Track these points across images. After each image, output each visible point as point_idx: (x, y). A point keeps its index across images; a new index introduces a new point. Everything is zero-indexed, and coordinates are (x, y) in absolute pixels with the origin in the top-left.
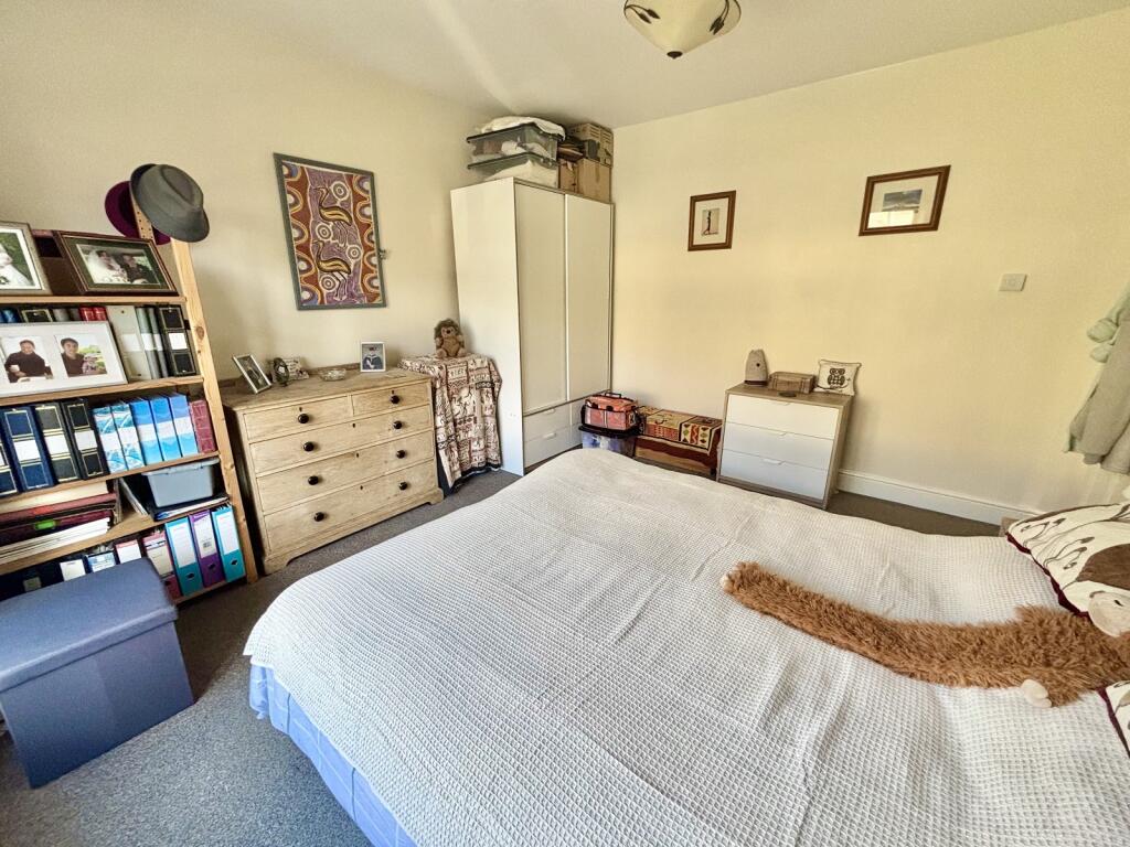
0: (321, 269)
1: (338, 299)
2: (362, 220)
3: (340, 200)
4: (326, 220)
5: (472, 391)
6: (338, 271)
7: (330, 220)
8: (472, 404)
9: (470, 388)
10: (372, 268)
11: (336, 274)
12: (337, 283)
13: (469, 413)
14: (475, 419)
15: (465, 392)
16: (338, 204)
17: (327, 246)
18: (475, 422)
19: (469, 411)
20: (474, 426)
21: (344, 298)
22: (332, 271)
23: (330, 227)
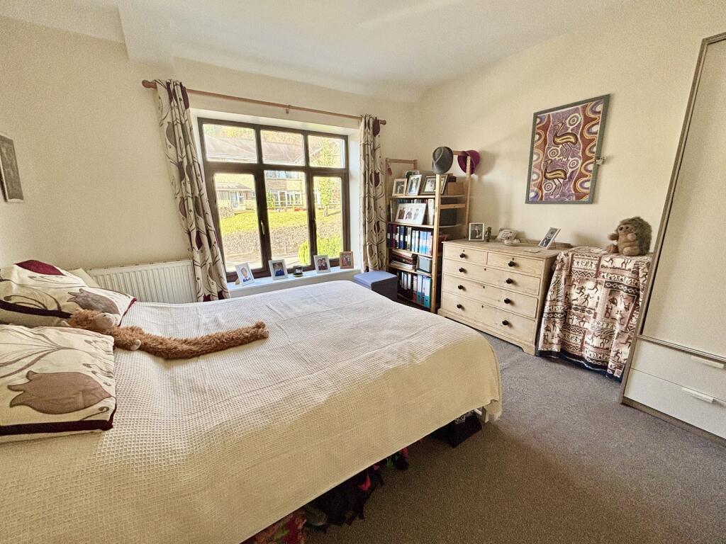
0: (546, 178)
1: (552, 197)
2: (587, 136)
3: (571, 127)
4: (557, 144)
5: (599, 286)
6: (557, 178)
7: (559, 144)
8: (596, 299)
9: (597, 283)
10: (587, 173)
11: (556, 180)
12: (554, 186)
13: (590, 305)
14: (595, 314)
15: (589, 285)
16: (569, 131)
17: (553, 163)
18: (595, 317)
19: (591, 303)
20: (592, 320)
21: (557, 196)
22: (553, 179)
23: (559, 149)
